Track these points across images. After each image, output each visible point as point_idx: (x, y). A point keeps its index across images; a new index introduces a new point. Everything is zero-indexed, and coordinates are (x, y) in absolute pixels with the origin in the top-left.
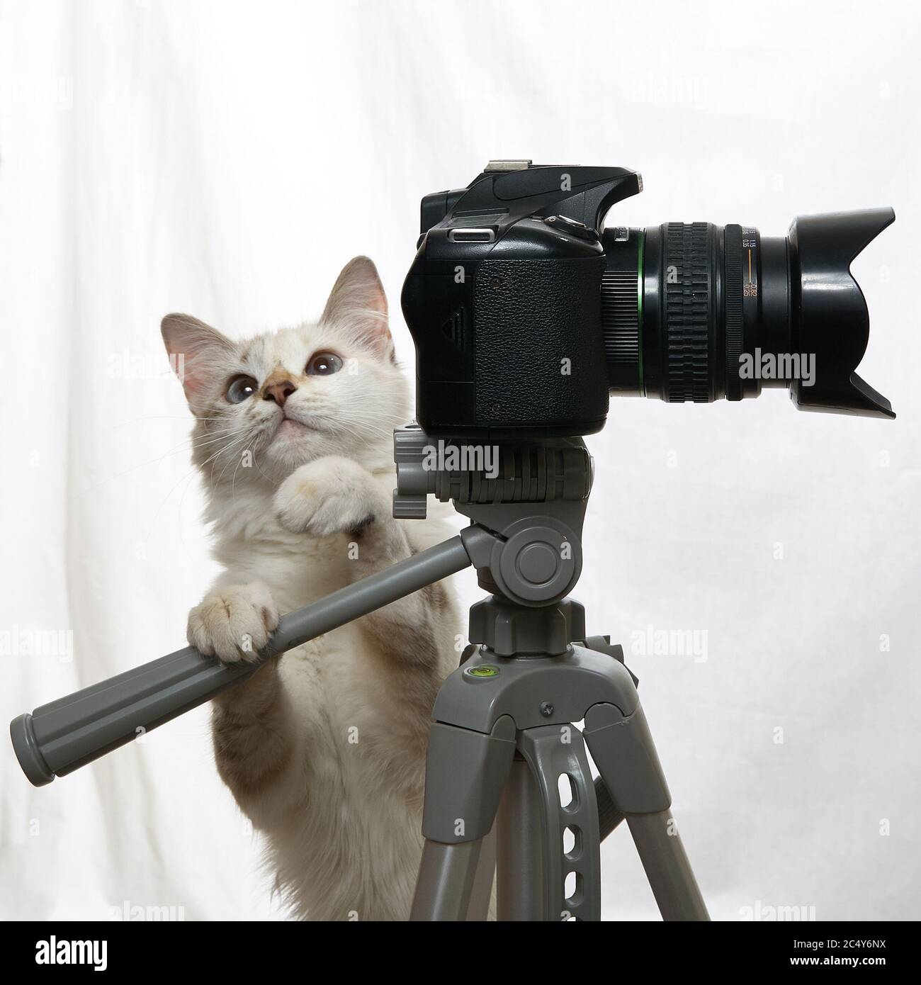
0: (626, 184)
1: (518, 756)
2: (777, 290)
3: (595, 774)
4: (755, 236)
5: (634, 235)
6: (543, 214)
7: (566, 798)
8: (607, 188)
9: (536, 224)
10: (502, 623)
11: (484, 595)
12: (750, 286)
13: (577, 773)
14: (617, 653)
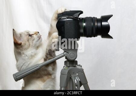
0: (81, 12)
1: (70, 78)
2: (99, 24)
3: (79, 80)
4: (96, 18)
5: (82, 18)
6: (72, 16)
7: (76, 82)
8: (79, 13)
9: (71, 17)
10: (68, 63)
11: (66, 60)
12: (96, 24)
13: (77, 79)
14: (81, 66)
